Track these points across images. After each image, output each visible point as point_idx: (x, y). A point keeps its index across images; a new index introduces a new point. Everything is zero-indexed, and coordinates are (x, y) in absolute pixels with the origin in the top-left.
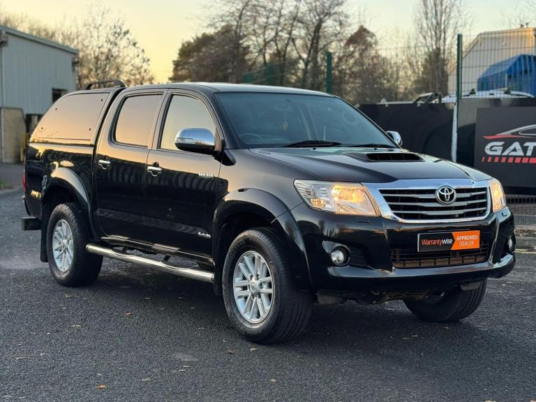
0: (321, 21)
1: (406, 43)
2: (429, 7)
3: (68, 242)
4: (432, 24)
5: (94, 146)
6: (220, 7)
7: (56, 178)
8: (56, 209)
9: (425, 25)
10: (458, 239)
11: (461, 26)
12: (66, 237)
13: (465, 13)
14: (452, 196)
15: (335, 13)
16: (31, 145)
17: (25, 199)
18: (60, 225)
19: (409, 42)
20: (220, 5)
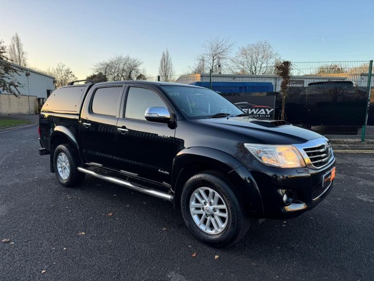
2: (163, 68)
3: (66, 164)
4: (164, 73)
5: (79, 115)
7: (56, 131)
8: (58, 147)
12: (64, 162)
15: (135, 69)
16: (41, 113)
17: (40, 140)
18: (61, 155)
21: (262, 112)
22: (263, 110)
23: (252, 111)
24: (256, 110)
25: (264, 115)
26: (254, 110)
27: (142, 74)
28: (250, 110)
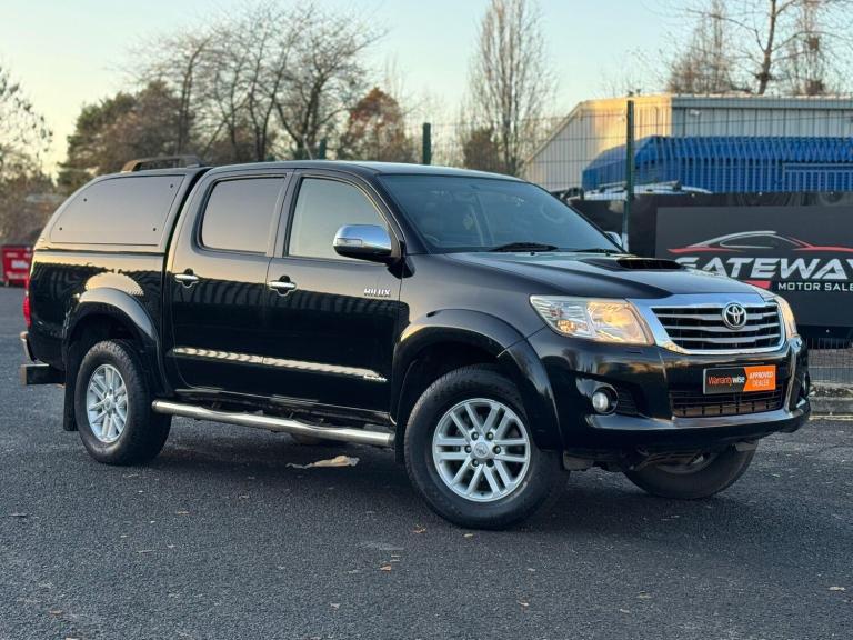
0: (322, 80)
1: (459, 115)
2: (494, 62)
3: (116, 398)
4: (497, 86)
5: (165, 255)
6: (157, 52)
8: (94, 348)
9: (487, 88)
10: (751, 376)
11: (541, 91)
12: (112, 391)
13: (546, 72)
14: (742, 317)
15: (342, 67)
17: (27, 337)
18: (102, 372)
19: (463, 114)
20: (158, 49)
21: (832, 271)
22: (835, 263)
23: (794, 267)
24: (807, 264)
25: (840, 282)
26: (800, 263)
27: (382, 89)
28: (784, 262)
